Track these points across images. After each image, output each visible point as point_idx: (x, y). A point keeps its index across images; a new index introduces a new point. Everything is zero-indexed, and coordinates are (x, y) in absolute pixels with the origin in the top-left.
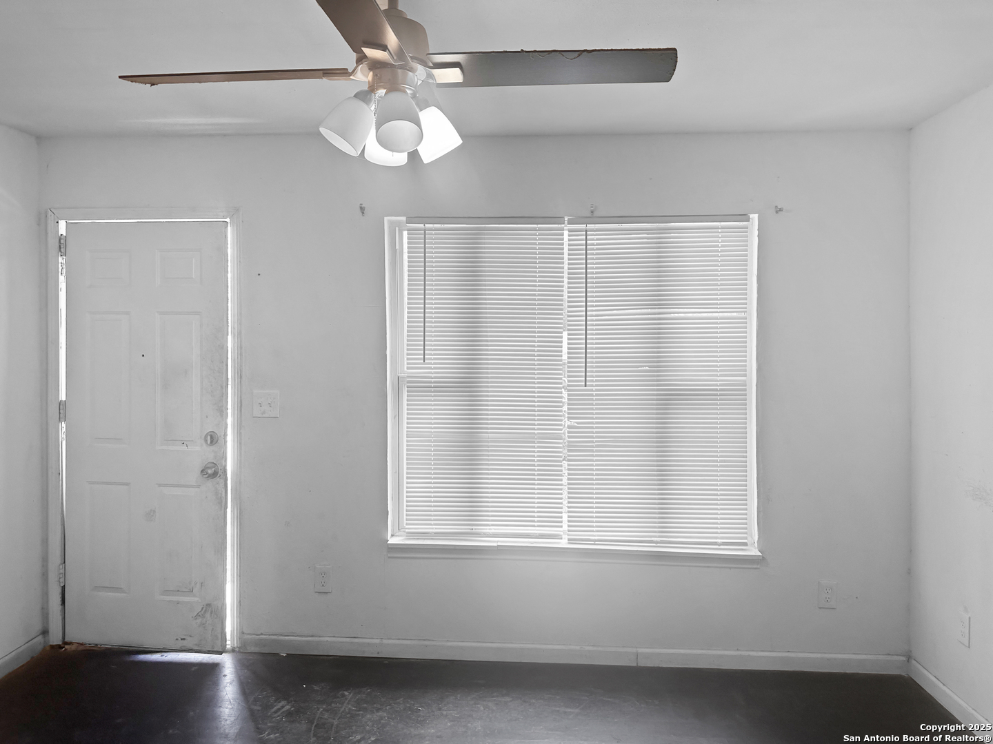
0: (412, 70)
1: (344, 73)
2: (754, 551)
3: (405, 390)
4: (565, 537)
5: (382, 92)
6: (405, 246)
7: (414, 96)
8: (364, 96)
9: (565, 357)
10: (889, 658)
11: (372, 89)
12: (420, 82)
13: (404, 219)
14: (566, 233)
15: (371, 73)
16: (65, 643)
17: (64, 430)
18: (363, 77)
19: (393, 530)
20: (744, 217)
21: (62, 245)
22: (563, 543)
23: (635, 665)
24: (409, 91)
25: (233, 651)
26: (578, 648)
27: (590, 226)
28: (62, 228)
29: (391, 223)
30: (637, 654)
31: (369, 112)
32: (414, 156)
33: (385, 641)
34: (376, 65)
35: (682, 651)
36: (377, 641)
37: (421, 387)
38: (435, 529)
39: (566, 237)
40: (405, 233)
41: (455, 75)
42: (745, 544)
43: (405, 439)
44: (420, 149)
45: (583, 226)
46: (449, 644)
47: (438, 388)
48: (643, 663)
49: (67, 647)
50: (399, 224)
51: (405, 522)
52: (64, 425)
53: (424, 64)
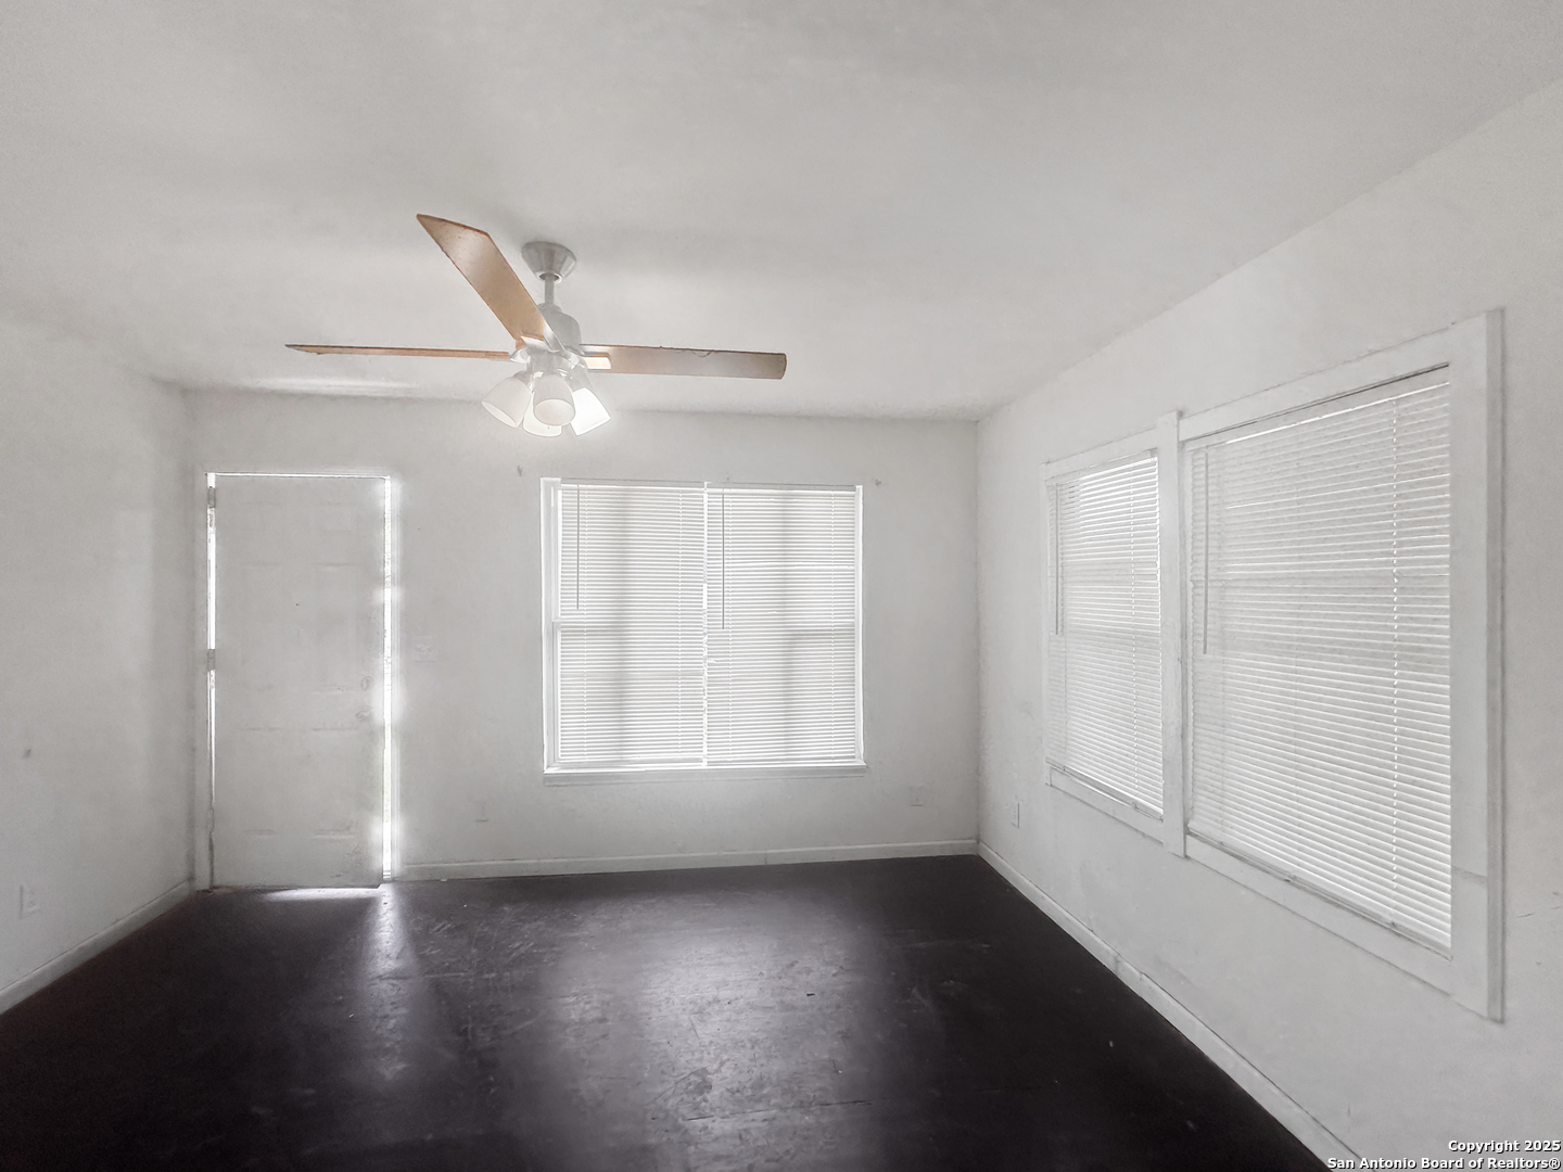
0: (566, 357)
1: (504, 355)
2: (860, 763)
3: (559, 634)
4: (705, 760)
5: (539, 374)
6: (560, 504)
7: (567, 378)
8: (522, 376)
9: (705, 606)
10: (962, 842)
11: (530, 371)
12: (573, 367)
13: (559, 479)
14: (706, 496)
15: (529, 358)
16: (215, 887)
17: (213, 678)
18: (522, 360)
19: (548, 762)
20: (852, 487)
21: (212, 497)
22: (704, 766)
23: (762, 863)
24: (563, 375)
25: (393, 881)
26: (715, 853)
27: (726, 491)
28: (212, 480)
29: (546, 482)
30: (766, 854)
31: (528, 391)
32: (568, 429)
33: (543, 861)
34: (533, 350)
35: (803, 849)
36: (535, 861)
37: (572, 632)
38: (587, 759)
39: (706, 499)
40: (560, 492)
41: (604, 363)
42: (854, 757)
43: (559, 679)
44: (572, 423)
45: (720, 490)
46: (601, 859)
47: (593, 632)
48: (771, 862)
49: (215, 891)
50: (554, 484)
51: (560, 754)
52: (213, 673)
53: (576, 352)
